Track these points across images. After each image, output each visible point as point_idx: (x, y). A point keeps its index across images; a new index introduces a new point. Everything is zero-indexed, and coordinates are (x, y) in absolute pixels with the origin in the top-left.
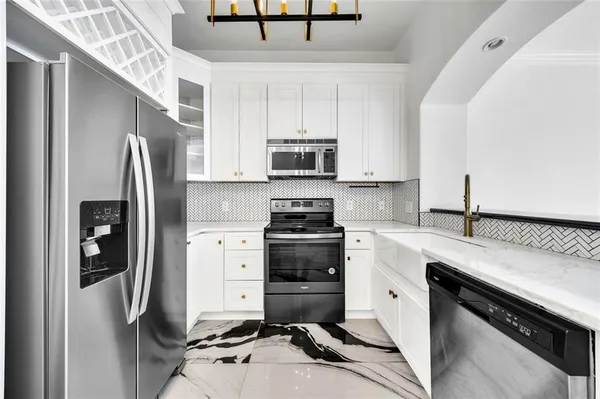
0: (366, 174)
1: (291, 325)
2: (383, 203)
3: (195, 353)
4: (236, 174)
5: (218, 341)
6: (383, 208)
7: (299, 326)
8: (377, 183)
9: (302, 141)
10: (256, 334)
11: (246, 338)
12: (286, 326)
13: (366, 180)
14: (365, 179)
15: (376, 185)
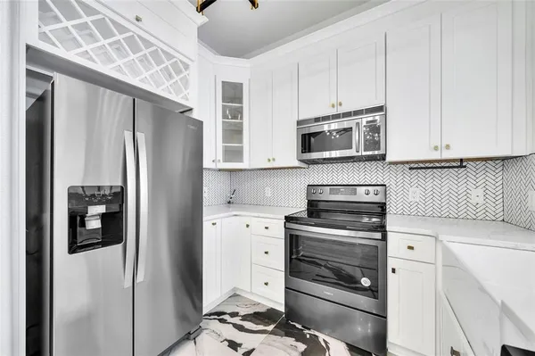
0: (436, 148)
1: (312, 332)
2: (480, 191)
3: (215, 325)
4: (269, 160)
5: (237, 320)
6: (481, 200)
7: (322, 337)
8: (461, 160)
9: (336, 116)
10: (271, 328)
11: (261, 327)
12: (306, 331)
13: (438, 157)
14: (436, 156)
15: (462, 163)
